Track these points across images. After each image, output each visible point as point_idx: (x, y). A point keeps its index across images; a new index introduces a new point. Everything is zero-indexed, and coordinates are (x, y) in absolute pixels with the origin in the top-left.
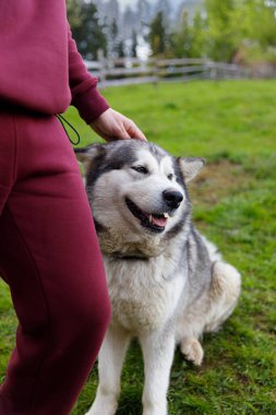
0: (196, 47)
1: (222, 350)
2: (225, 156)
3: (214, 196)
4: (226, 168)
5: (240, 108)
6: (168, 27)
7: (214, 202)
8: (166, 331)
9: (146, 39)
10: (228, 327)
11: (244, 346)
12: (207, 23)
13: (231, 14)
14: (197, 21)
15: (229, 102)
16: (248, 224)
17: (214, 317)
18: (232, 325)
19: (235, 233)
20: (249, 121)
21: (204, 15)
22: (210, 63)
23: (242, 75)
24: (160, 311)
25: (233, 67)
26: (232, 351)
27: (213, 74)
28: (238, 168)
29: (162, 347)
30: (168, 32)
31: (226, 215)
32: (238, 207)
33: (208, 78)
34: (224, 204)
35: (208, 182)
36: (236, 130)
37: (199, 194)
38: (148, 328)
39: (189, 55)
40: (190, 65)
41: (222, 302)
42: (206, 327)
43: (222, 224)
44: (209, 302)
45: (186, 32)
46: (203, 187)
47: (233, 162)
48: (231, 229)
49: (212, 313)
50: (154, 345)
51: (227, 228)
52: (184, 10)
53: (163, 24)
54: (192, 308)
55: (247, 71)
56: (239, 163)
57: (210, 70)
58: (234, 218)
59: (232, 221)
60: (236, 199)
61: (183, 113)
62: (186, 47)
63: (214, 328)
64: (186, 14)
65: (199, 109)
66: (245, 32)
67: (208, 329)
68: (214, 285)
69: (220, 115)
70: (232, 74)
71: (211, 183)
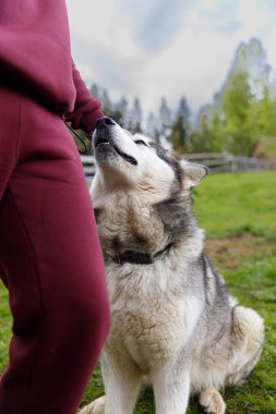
0: (216, 143)
1: (247, 403)
2: (247, 229)
3: (236, 262)
4: (248, 240)
5: (261, 192)
6: (188, 128)
7: (236, 267)
8: (180, 363)
9: (168, 139)
10: (253, 380)
11: (272, 399)
12: (225, 123)
13: (247, 112)
14: (216, 121)
15: (250, 187)
16: (272, 285)
17: (237, 367)
18: (258, 378)
19: (259, 294)
20: (271, 202)
21: (222, 117)
22: (230, 157)
23: (263, 167)
24: (173, 334)
25: (254, 160)
26: (259, 404)
27: (234, 167)
28: (261, 240)
29: (176, 383)
30: (189, 133)
31: (249, 277)
32: (261, 271)
33: (229, 170)
34: (247, 268)
35: (230, 250)
36: (258, 211)
37: (221, 261)
38: (159, 356)
39: (209, 151)
40: (211, 159)
41: (244, 348)
42: (227, 378)
43: (245, 286)
44: (231, 349)
45: (206, 132)
46: (224, 255)
47: (255, 234)
48: (255, 290)
49: (234, 360)
50: (166, 379)
51: (251, 289)
52: (204, 113)
53: (185, 126)
54: (210, 352)
55: (268, 163)
56: (262, 235)
57: (230, 163)
58: (258, 280)
59: (256, 283)
60: (259, 263)
61: (205, 198)
62: (207, 145)
63: (237, 380)
64: (205, 117)
65: (220, 195)
66: (262, 127)
67: (230, 381)
68: (236, 329)
69: (242, 199)
70: (253, 167)
71: (233, 252)
